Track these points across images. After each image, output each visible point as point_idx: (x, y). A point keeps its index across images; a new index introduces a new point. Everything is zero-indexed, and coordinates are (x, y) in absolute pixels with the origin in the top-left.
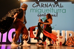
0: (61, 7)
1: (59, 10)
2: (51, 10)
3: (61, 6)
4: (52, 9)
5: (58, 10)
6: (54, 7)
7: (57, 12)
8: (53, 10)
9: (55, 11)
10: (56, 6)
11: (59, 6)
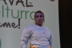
0: (27, 6)
1: (24, 13)
2: (5, 12)
3: (28, 4)
4: (8, 10)
5: (22, 12)
6: (12, 4)
7: (20, 17)
8: (10, 12)
9: (15, 15)
10: (17, 2)
11: (22, 2)
